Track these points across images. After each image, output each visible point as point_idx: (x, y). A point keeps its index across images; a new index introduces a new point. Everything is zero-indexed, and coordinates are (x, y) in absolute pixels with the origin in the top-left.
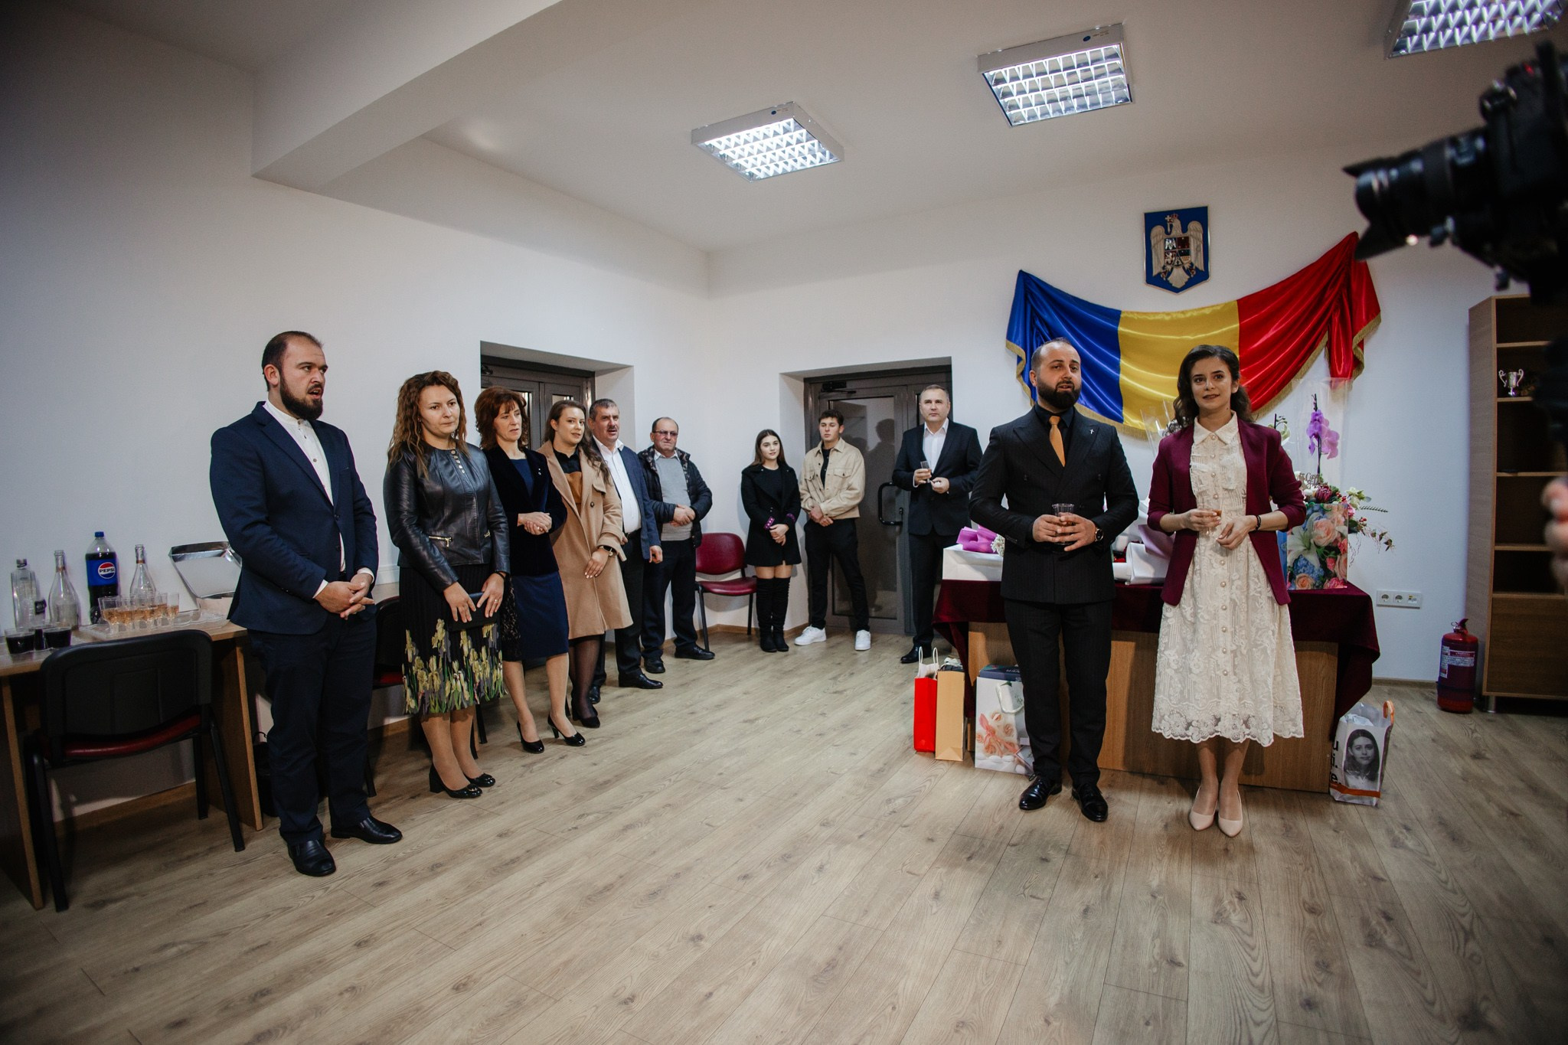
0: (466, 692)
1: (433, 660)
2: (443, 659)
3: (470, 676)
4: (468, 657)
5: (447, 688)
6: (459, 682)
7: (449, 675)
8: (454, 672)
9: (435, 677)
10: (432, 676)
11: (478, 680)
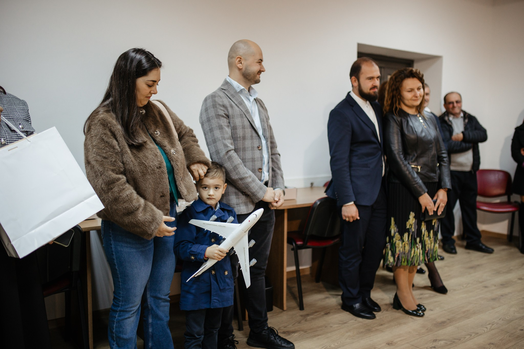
0: (421, 256)
1: (406, 235)
2: (412, 236)
3: (424, 247)
4: (424, 235)
5: (413, 252)
6: (418, 250)
7: (414, 245)
8: (417, 244)
9: (406, 245)
10: (405, 244)
11: (427, 249)
